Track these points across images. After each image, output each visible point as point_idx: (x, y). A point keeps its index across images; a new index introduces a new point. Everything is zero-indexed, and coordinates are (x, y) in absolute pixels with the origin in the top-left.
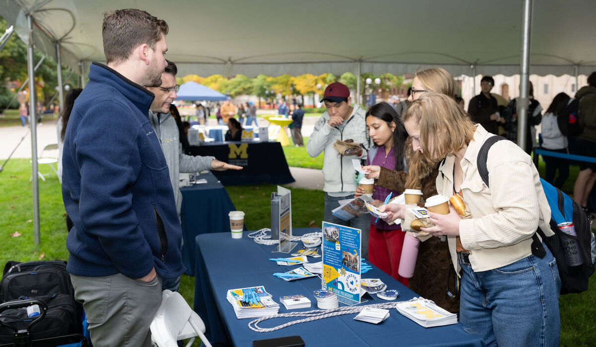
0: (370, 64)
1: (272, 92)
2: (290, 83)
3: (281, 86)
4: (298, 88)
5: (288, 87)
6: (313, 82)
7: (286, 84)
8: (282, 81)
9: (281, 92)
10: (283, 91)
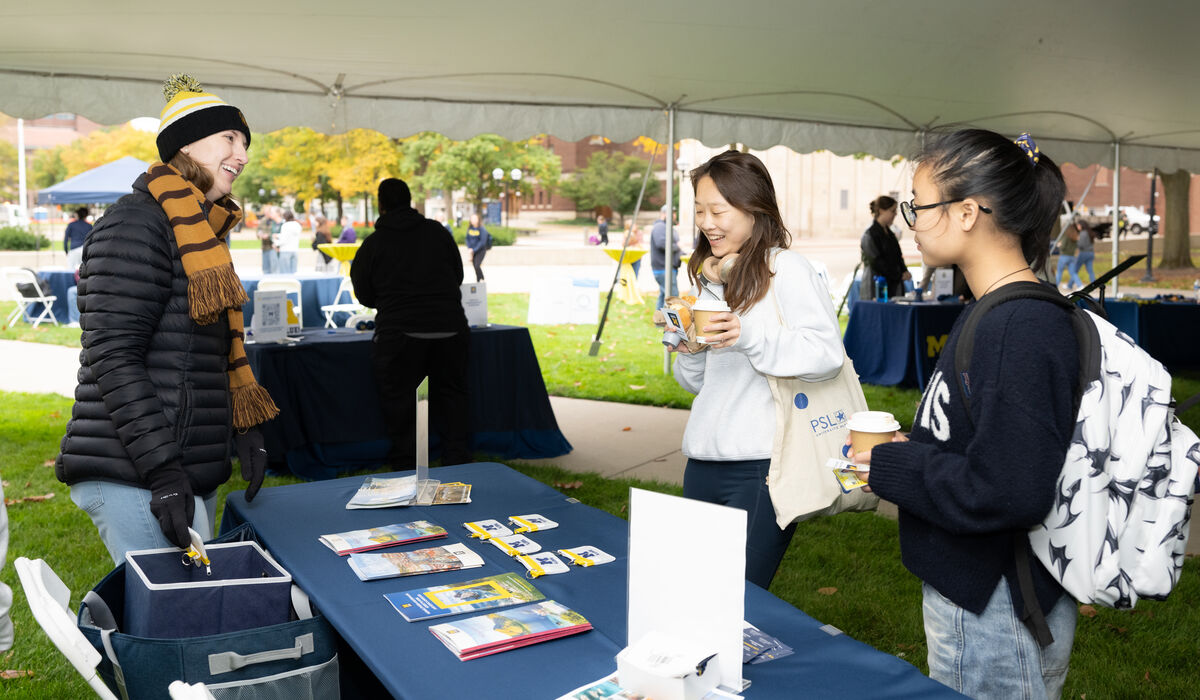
0: (697, 117)
1: (273, 192)
2: (315, 174)
3: (297, 179)
4: (335, 184)
5: (311, 182)
6: (368, 174)
7: (307, 175)
8: (300, 168)
9: (294, 195)
10: (300, 191)
